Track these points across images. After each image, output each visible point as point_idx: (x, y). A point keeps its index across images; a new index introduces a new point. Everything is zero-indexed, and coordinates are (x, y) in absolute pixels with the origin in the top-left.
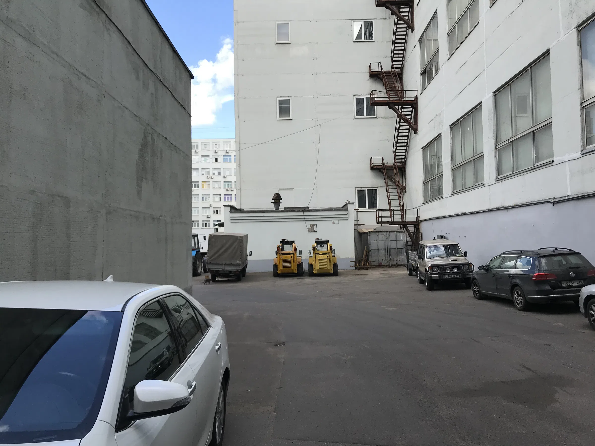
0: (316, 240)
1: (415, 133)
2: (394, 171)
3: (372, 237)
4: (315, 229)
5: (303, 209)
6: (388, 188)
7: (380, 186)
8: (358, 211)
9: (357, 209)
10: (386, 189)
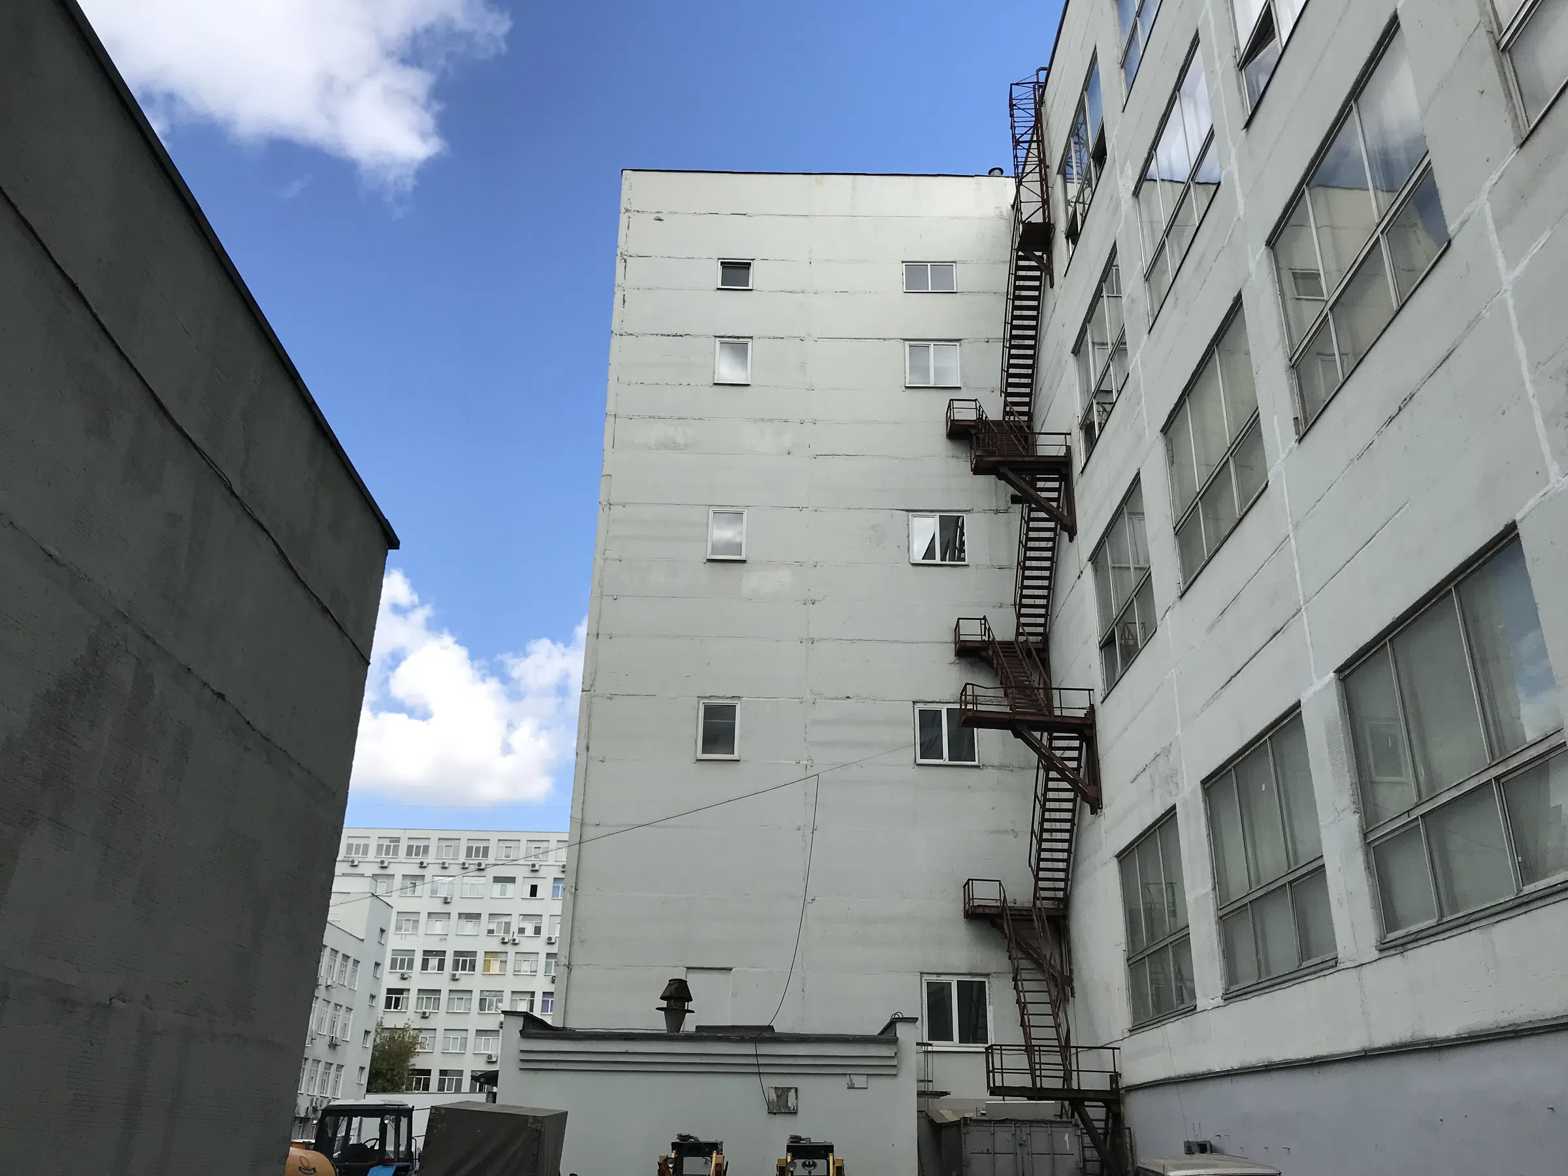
0: (792, 1142)
1: (1094, 811)
2: (1036, 925)
3: (974, 1141)
4: (791, 1102)
5: (754, 1034)
6: (1021, 977)
7: (994, 973)
8: (930, 1049)
9: (924, 1042)
10: (1015, 979)
